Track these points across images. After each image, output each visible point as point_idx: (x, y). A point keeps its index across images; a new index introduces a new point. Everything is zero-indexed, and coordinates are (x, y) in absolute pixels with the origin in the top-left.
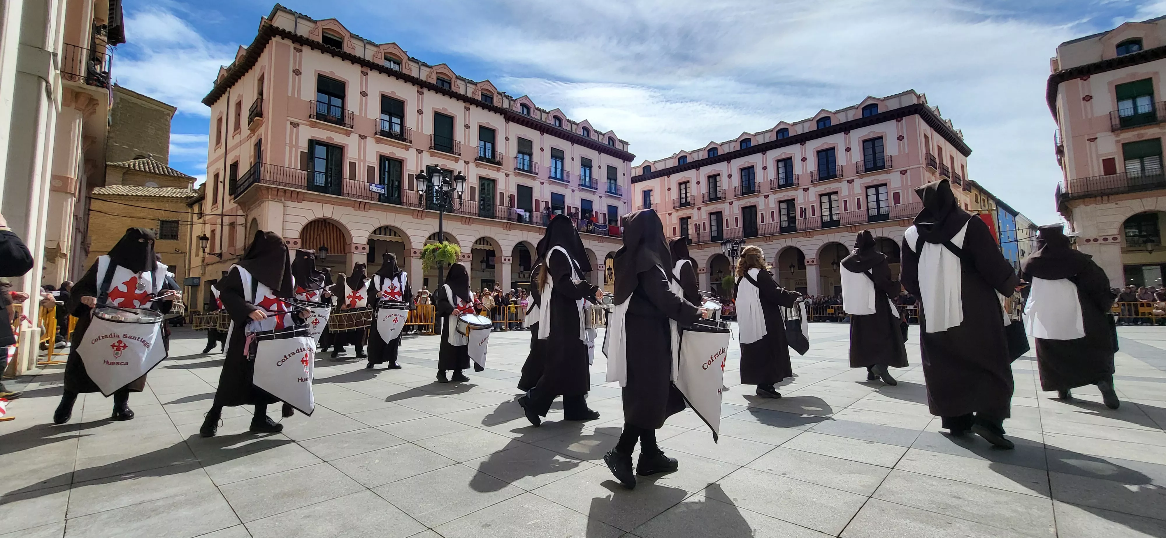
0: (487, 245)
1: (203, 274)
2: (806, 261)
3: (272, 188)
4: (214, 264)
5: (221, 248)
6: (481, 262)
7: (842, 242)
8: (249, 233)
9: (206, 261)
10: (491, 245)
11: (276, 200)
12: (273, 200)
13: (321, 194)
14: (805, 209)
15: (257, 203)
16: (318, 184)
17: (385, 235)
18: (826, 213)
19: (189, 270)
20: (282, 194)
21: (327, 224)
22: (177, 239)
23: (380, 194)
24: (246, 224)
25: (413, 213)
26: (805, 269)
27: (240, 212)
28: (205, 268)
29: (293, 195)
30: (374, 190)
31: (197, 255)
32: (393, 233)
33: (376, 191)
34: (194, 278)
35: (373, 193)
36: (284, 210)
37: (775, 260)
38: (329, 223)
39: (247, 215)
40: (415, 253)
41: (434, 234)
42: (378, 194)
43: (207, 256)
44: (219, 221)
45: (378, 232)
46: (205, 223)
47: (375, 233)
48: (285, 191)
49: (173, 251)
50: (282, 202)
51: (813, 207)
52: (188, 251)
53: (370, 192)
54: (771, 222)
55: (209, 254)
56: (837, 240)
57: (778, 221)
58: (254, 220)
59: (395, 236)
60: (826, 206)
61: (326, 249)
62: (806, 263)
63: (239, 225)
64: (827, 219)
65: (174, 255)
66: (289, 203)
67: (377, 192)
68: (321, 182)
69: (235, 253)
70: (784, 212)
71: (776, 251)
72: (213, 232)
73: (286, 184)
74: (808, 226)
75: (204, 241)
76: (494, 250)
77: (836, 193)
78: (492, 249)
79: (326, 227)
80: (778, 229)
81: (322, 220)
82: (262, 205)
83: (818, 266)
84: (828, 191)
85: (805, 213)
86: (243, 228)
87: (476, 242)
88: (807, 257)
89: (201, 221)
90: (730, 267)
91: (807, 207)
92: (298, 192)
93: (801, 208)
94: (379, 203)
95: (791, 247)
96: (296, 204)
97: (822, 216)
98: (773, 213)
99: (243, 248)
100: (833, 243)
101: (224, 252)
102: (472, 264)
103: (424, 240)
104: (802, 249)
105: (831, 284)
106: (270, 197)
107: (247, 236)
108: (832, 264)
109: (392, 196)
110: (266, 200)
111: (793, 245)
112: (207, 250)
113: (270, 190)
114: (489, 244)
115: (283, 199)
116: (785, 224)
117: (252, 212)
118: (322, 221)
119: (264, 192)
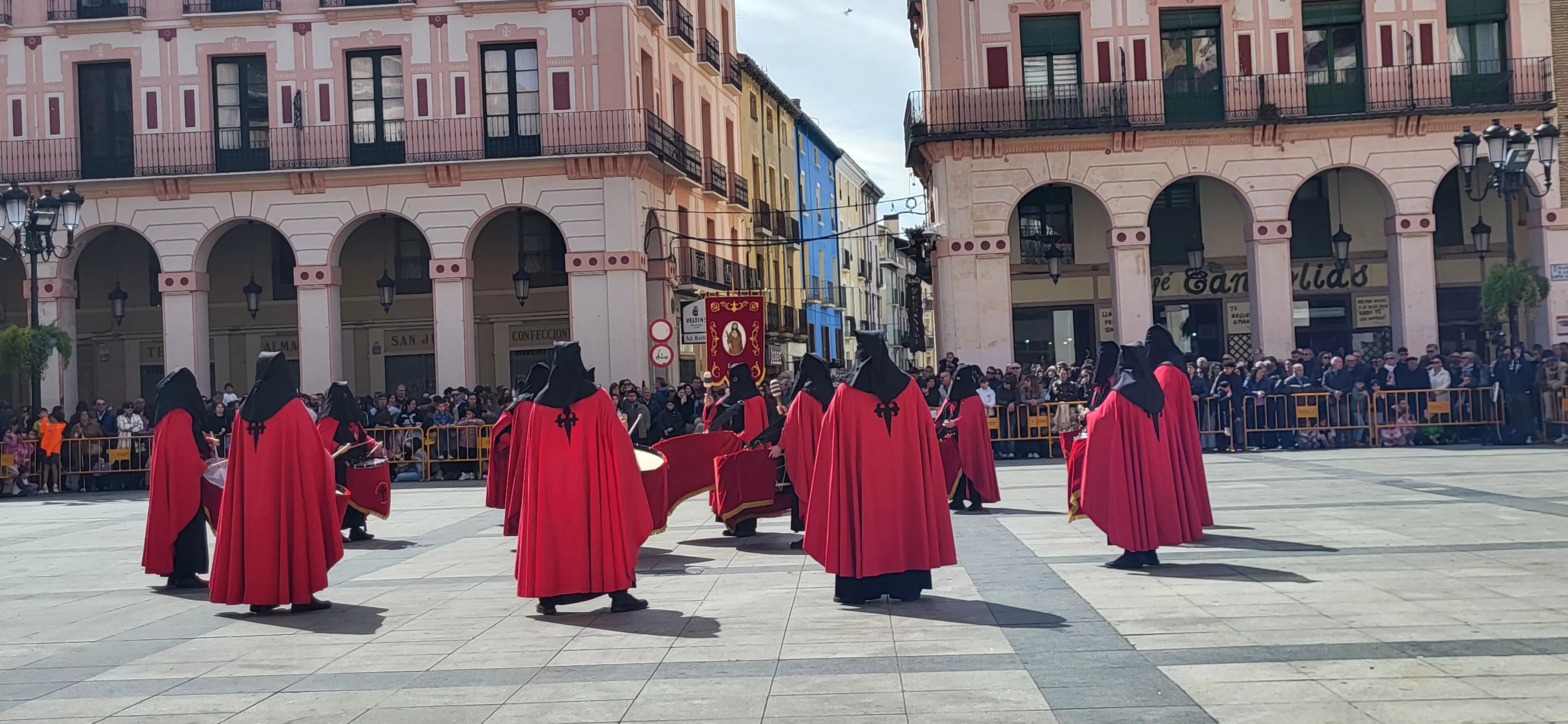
2: (297, 272)
7: (409, 214)
14: (299, 93)
18: (365, 113)
26: (295, 297)
37: (195, 263)
51: (324, 89)
54: (184, 129)
56: (394, 208)
57: (208, 127)
60: (363, 89)
62: (297, 281)
64: (366, 134)
70: (228, 97)
71: (200, 233)
74: (309, 153)
77: (396, 51)
80: (206, 157)
83: (336, 291)
84: (371, 43)
85: (299, 109)
88: (303, 259)
90: (27, 285)
91: (304, 89)
93: (286, 90)
95: (251, 222)
97: (351, 122)
98: (189, 95)
100: (383, 215)
104: (286, 230)
105: (376, 350)
108: (380, 284)
111: (258, 214)
116: (229, 140)
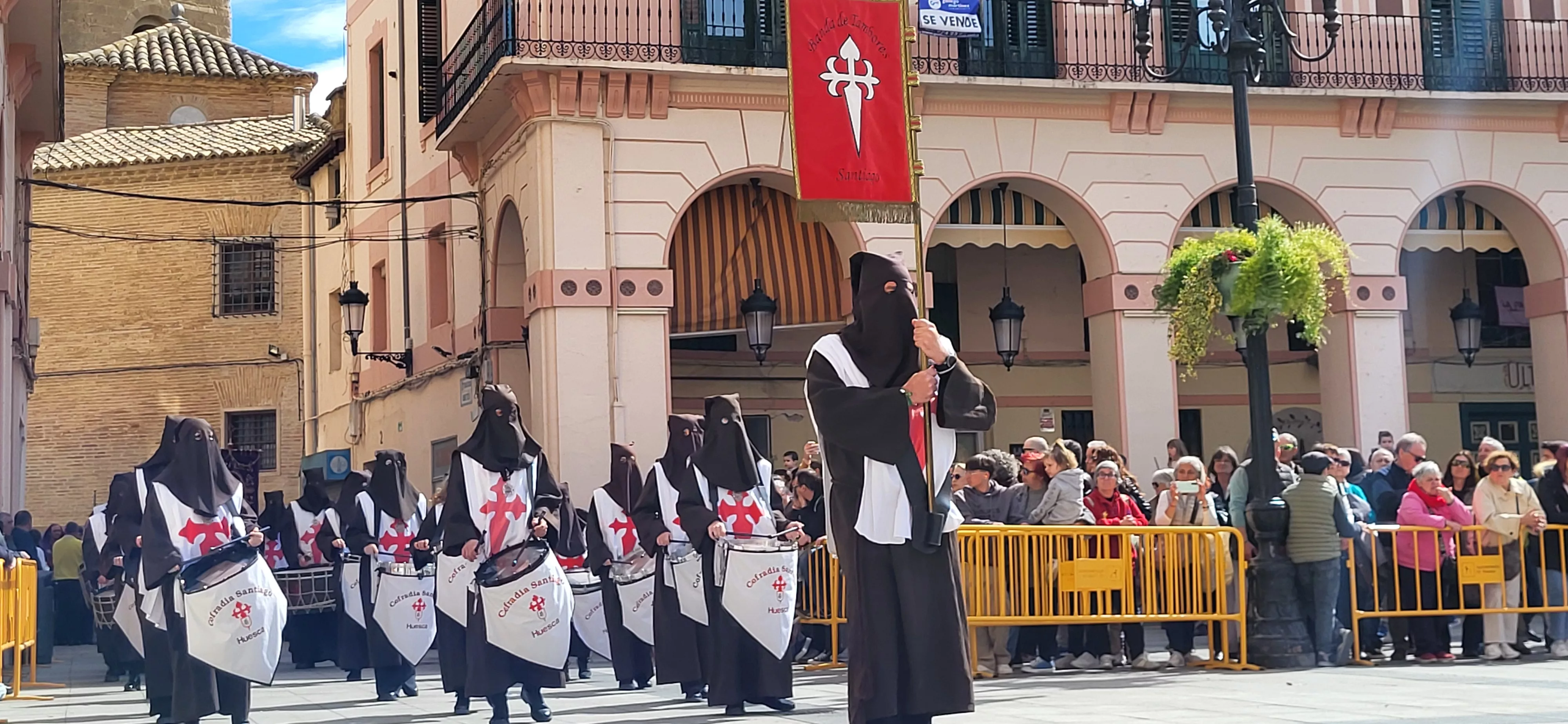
0: (1480, 227)
1: (359, 437)
3: (558, 71)
4: (388, 394)
5: (407, 334)
6: (1456, 315)
8: (495, 265)
9: (362, 390)
10: (1498, 226)
11: (576, 117)
12: (565, 117)
13: (734, 71)
15: (515, 137)
16: (719, 32)
17: (997, 221)
19: (316, 421)
20: (595, 89)
21: (766, 199)
22: (272, 311)
23: (963, 41)
24: (482, 229)
25: (1110, 108)
27: (461, 184)
28: (362, 413)
29: (632, 91)
30: (939, 25)
31: (335, 366)
32: (1029, 212)
33: (948, 27)
34: (330, 455)
35: (934, 39)
36: (607, 155)
38: (772, 192)
39: (483, 192)
40: (1131, 292)
41: (1213, 198)
42: (954, 42)
43: (366, 364)
44: (396, 225)
45: (965, 211)
46: (350, 239)
47: (954, 220)
48: (605, 76)
49: (261, 354)
50: (596, 125)
52: (306, 352)
53: (924, 37)
55: (372, 356)
58: (509, 207)
59: (1039, 221)
61: (772, 308)
63: (461, 232)
65: (267, 370)
66: (623, 126)
67: (949, 35)
68: (729, 22)
69: (454, 351)
72: (379, 269)
73: (606, 49)
75: (354, 309)
76: (1516, 251)
78: (1505, 248)
79: (763, 210)
81: (747, 182)
82: (529, 145)
86: (475, 244)
87: (1422, 219)
89: (339, 230)
92: (650, 77)
94: (963, 80)
96: (646, 127)
99: (477, 324)
101: (415, 346)
102: (1407, 332)
103: (1167, 229)
106: (554, 112)
107: (489, 277)
109: (1015, 41)
110: (542, 124)
112: (365, 343)
113: (552, 80)
114: (1488, 222)
115: (600, 113)
117: (497, 180)
118: (744, 187)
119: (535, 90)
